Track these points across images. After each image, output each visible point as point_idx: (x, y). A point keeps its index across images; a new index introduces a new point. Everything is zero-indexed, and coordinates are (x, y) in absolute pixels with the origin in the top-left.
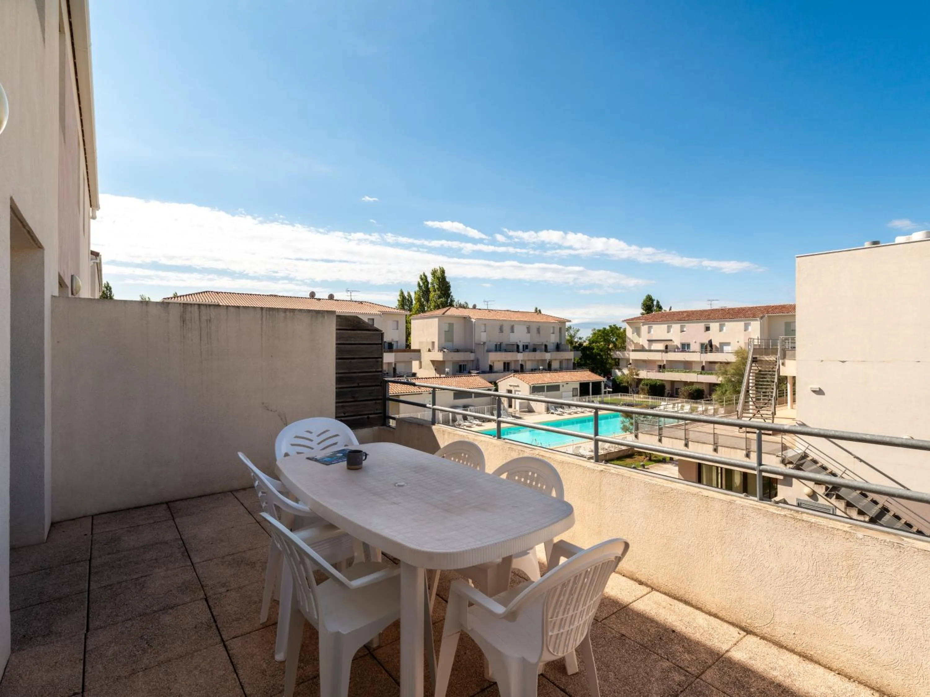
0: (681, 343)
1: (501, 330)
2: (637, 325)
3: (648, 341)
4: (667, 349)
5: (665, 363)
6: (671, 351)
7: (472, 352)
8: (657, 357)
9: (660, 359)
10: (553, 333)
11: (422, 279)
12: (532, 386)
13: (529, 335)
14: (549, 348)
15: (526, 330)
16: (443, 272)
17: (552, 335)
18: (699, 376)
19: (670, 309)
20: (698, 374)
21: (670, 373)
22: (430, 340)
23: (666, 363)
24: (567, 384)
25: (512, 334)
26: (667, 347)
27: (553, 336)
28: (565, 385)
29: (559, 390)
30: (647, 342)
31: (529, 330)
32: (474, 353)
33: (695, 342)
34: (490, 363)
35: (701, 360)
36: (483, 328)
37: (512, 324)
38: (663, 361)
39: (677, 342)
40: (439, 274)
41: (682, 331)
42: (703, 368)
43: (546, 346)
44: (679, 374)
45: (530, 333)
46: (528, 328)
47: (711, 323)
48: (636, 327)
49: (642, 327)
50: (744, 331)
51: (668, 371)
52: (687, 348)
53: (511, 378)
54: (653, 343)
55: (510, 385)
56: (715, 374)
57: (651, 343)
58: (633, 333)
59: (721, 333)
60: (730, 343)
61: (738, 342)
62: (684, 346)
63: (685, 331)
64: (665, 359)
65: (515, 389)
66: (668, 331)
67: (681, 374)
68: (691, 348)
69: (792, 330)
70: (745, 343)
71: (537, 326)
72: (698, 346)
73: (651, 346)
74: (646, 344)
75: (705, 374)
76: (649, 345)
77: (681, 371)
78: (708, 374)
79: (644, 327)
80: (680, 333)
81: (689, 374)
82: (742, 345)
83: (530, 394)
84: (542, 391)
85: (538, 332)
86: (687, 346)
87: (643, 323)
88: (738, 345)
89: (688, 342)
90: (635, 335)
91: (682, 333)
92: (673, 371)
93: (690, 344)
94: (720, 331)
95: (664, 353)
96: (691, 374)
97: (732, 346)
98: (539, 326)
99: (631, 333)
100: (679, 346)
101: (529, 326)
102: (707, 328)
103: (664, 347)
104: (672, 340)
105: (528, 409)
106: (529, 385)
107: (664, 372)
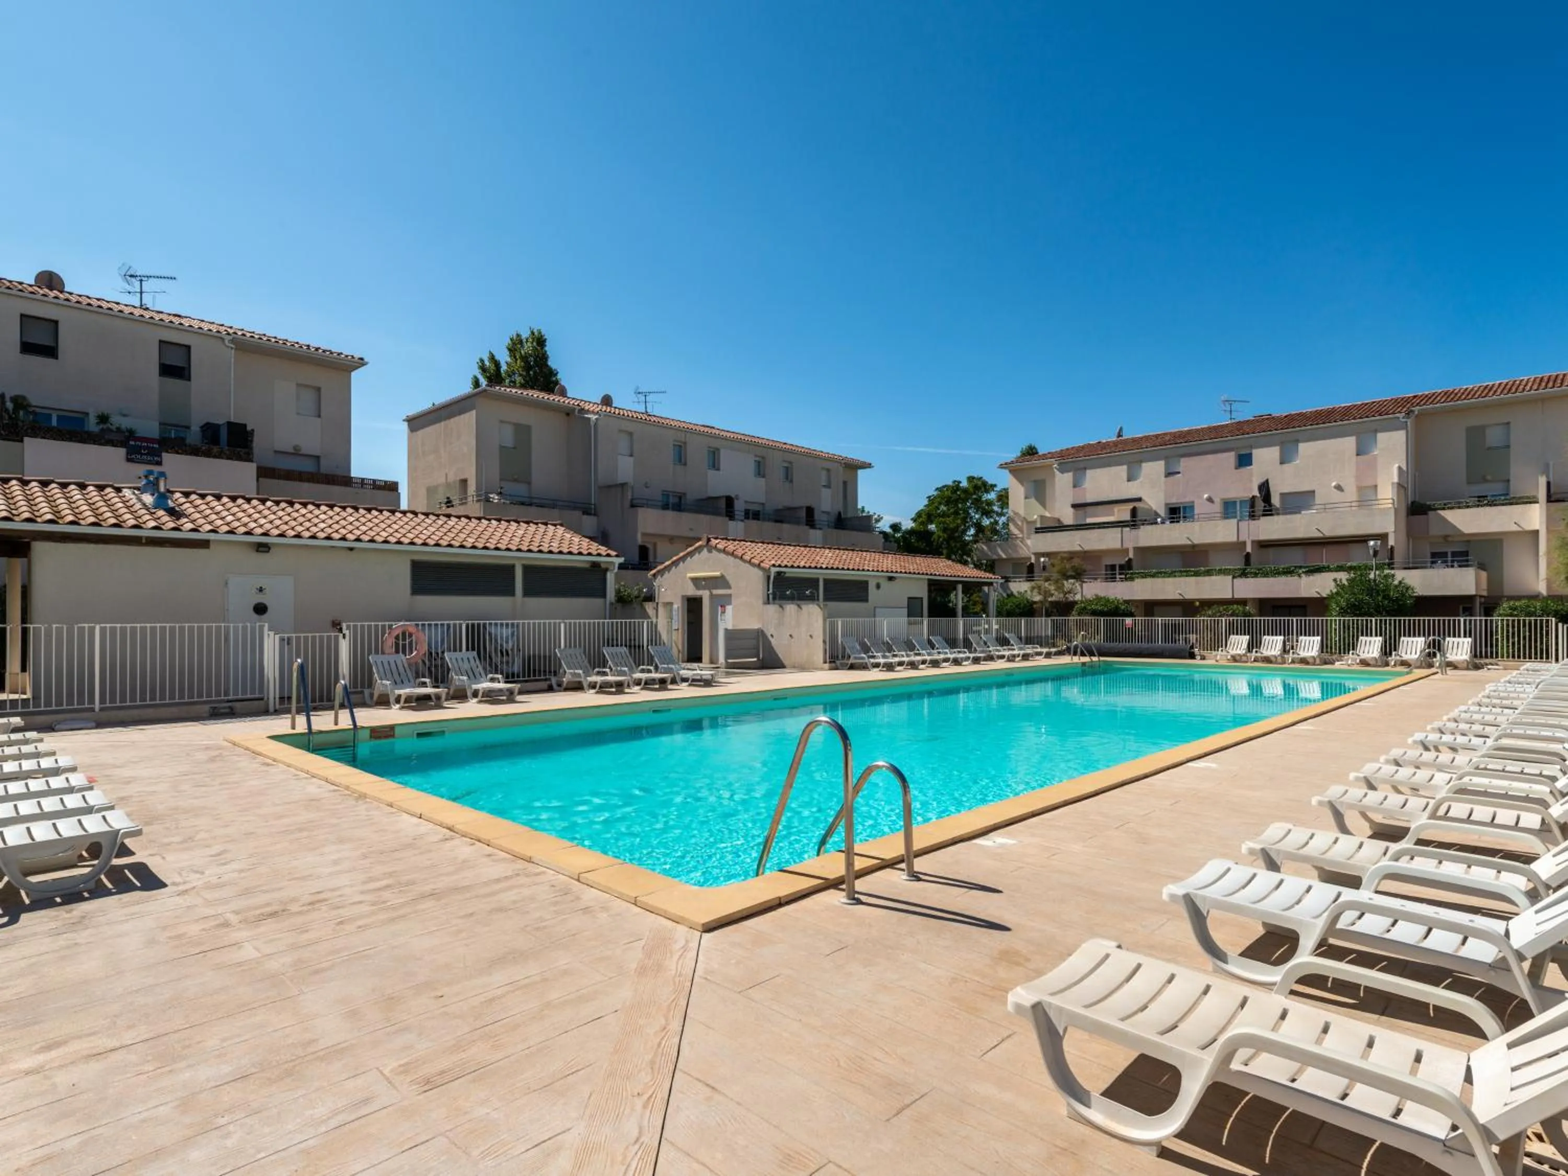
0: (1167, 504)
1: (680, 454)
2: (1039, 476)
3: (1074, 506)
4: (1136, 520)
5: (1131, 555)
6: (1145, 522)
7: (586, 512)
8: (1108, 540)
9: (1117, 545)
10: (828, 486)
11: (483, 369)
12: (774, 570)
13: (762, 481)
14: (817, 516)
15: (751, 467)
16: (540, 341)
17: (824, 490)
18: (1239, 582)
19: (1119, 435)
20: (1234, 577)
21: (1149, 580)
22: (454, 477)
23: (1135, 555)
24: (891, 579)
25: (711, 473)
26: (1134, 512)
27: (826, 494)
28: (885, 584)
29: (866, 600)
30: (1072, 510)
31: (760, 469)
32: (595, 515)
33: (1210, 500)
34: (640, 540)
35: (1241, 539)
36: (623, 445)
37: (715, 444)
38: (1127, 550)
39: (1155, 501)
40: (528, 348)
41: (1169, 474)
43: (810, 511)
44: (1177, 579)
45: (764, 476)
46: (758, 464)
47: (1251, 447)
48: (1035, 481)
49: (1057, 472)
50: (1358, 455)
51: (1145, 576)
52: (1184, 513)
53: (699, 553)
54: (1089, 509)
55: (695, 581)
56: (1288, 572)
57: (1081, 512)
58: (1026, 498)
59: (1285, 466)
60: (1314, 492)
61: (1339, 488)
62: (1176, 513)
63: (1179, 473)
64: (1130, 545)
65: (711, 593)
66: (1129, 480)
67: (1182, 579)
68: (1196, 511)
69: (1489, 448)
70: (1360, 489)
71: (785, 461)
72: (1217, 507)
73: (1085, 518)
74: (1068, 517)
75: (1255, 575)
76: (1076, 517)
77: (1181, 572)
78: (1266, 575)
79: (1062, 473)
80: (1163, 478)
81: (1207, 578)
82: (1351, 494)
83: (767, 602)
84: (807, 596)
85: (787, 478)
86: (1185, 508)
87: (1059, 464)
88: (1336, 496)
89: (1187, 499)
90: (1033, 501)
91: (1171, 478)
92: (1158, 573)
93: (1193, 502)
94: (1282, 463)
95: (1128, 529)
96: (1214, 578)
97: (1318, 499)
98: (790, 463)
99: (1023, 497)
100: (1162, 512)
101: (763, 458)
102: (1244, 460)
103: (1127, 516)
104: (1144, 498)
105: (759, 659)
106: (763, 569)
107: (1132, 579)
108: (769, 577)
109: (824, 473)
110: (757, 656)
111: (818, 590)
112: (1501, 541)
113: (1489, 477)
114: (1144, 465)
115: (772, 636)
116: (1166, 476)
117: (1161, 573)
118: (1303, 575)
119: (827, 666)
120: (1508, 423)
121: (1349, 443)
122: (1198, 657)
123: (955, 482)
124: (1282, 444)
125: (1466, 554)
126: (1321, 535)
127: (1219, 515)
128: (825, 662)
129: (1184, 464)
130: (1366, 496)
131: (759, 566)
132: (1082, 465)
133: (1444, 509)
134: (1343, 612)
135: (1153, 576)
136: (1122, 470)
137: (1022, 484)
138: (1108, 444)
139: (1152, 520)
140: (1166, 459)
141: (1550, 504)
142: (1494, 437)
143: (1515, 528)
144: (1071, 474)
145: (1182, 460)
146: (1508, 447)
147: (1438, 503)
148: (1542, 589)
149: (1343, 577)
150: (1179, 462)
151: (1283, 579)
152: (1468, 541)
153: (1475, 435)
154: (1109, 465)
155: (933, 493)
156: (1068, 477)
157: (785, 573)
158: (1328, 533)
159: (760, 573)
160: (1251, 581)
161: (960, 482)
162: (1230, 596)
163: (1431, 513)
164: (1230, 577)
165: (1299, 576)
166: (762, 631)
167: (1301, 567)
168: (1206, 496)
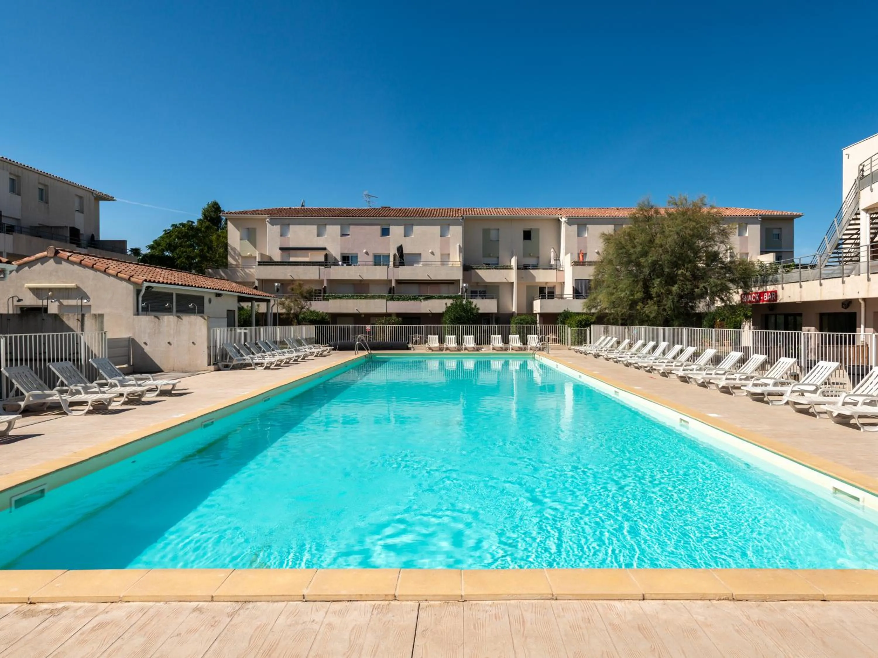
0: (342, 254)
2: (253, 225)
3: (281, 249)
4: (327, 262)
5: (325, 284)
6: (332, 264)
9: (316, 277)
12: (144, 285)
13: (16, 197)
15: (6, 185)
17: (77, 214)
18: (390, 303)
19: (303, 206)
20: (387, 300)
21: (338, 301)
23: (327, 284)
24: (218, 295)
26: (326, 257)
28: (214, 299)
29: (202, 312)
30: (279, 252)
31: (15, 187)
33: (367, 253)
35: (390, 278)
38: (322, 281)
39: (336, 252)
41: (343, 235)
42: (391, 291)
43: (75, 231)
44: (355, 301)
45: (19, 194)
46: (12, 181)
47: (389, 225)
48: (248, 229)
49: (268, 225)
50: (441, 236)
51: (335, 298)
52: (352, 260)
53: (42, 264)
54: (292, 252)
55: (37, 292)
56: (415, 298)
57: (286, 253)
58: (241, 240)
59: (407, 238)
60: (420, 254)
61: (432, 253)
62: (347, 260)
63: (349, 235)
64: (325, 278)
65: (61, 304)
66: (318, 236)
67: (358, 300)
68: (359, 260)
69: (491, 240)
70: (442, 255)
71: (39, 183)
72: (371, 259)
73: (289, 256)
74: (277, 256)
75: (398, 300)
76: (282, 256)
77: (357, 296)
78: (404, 300)
79: (273, 225)
80: (340, 237)
81: (372, 301)
82: (438, 258)
83: (137, 313)
84: (166, 308)
85: (41, 199)
86: (352, 257)
87: (270, 219)
88: (431, 258)
89: (354, 252)
90: (246, 242)
91: (344, 238)
92: (343, 296)
93: (357, 254)
94: (405, 236)
95: (323, 267)
96: (376, 300)
97: (423, 259)
98: (46, 186)
99: (239, 238)
100: (339, 258)
101: (18, 176)
102: (385, 232)
103: (322, 259)
104: (328, 248)
105: (130, 365)
106: (135, 284)
107: (327, 300)
108: (138, 292)
109: (77, 200)
110: (128, 362)
111: (172, 303)
112: (498, 286)
113: (491, 255)
114: (327, 226)
115: (145, 343)
116: (341, 236)
117: (345, 296)
118: (422, 300)
119: (212, 367)
120: (498, 229)
121: (436, 229)
122: (413, 349)
123: (189, 221)
124: (405, 225)
125: (485, 292)
126: (429, 279)
127: (372, 263)
128: (209, 364)
129: (353, 230)
130: (445, 258)
131: (129, 280)
132: (287, 222)
133: (477, 269)
134: (453, 322)
135: (341, 298)
136: (314, 228)
137: (239, 230)
138: (295, 210)
139: (335, 263)
140: (342, 225)
141: (519, 270)
142: (493, 235)
143: (505, 281)
144: (279, 226)
145: (351, 227)
146: (499, 240)
147: (474, 266)
148: (514, 309)
149: (449, 302)
150: (349, 228)
151: (412, 302)
152: (486, 286)
153: (486, 232)
154: (305, 224)
155: (169, 227)
156: (277, 228)
157: (152, 288)
158: (433, 278)
159: (131, 287)
160: (396, 303)
161: (193, 222)
162: (385, 312)
163: (473, 271)
164: (385, 300)
165: (420, 300)
166: (133, 340)
167: (421, 296)
168: (364, 251)
